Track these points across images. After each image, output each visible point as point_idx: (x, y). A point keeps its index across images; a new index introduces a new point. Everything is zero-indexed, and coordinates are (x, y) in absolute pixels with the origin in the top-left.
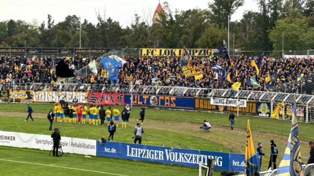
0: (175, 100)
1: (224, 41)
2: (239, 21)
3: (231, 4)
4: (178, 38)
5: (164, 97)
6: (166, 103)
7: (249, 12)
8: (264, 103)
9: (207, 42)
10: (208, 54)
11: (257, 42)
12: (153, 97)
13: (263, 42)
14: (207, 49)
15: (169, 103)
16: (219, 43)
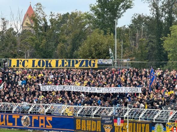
0: (51, 120)
1: (110, 50)
2: (127, 27)
3: (118, 7)
4: (54, 47)
5: (39, 117)
6: (40, 125)
7: (140, 16)
8: (159, 123)
9: (90, 51)
10: (90, 65)
11: (149, 52)
12: (24, 117)
13: (156, 51)
14: (89, 60)
15: (44, 124)
16: (104, 52)
